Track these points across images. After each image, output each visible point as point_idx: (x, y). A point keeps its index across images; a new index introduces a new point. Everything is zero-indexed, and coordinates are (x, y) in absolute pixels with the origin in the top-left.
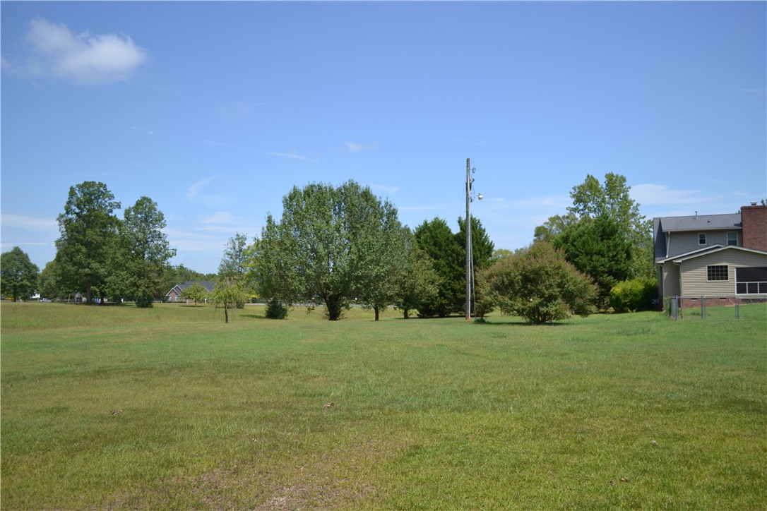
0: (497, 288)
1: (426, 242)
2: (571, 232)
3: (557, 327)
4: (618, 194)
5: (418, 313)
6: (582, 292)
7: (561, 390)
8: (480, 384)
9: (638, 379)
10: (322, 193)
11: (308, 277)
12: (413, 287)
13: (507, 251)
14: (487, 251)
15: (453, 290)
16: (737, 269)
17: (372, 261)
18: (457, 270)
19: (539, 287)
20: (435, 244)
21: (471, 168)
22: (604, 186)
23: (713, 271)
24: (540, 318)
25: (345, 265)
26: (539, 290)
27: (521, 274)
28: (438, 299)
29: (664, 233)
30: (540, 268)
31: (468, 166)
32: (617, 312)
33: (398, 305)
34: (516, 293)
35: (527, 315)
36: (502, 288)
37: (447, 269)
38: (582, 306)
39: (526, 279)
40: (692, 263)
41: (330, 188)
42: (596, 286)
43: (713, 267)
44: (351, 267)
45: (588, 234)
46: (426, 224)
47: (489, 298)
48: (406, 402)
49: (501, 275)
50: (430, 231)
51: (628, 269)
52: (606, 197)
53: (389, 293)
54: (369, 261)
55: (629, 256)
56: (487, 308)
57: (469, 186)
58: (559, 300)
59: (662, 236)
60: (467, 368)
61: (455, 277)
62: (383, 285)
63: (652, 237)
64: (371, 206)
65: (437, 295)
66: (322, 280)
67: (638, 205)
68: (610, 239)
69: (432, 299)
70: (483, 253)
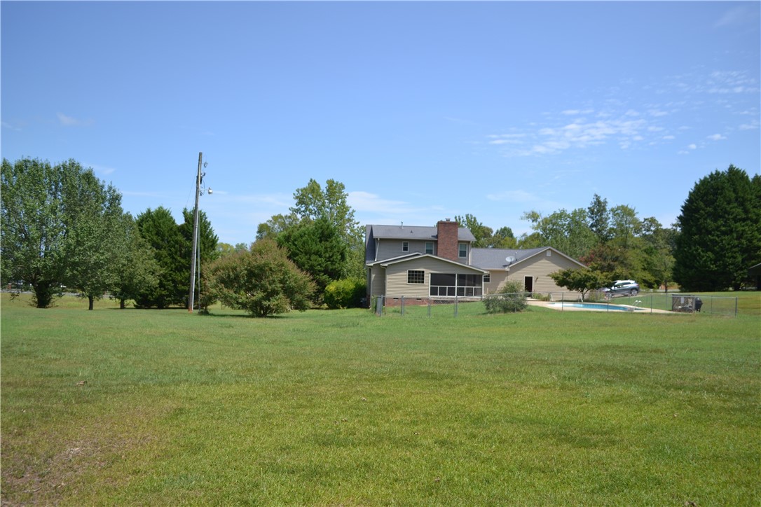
0: (222, 281)
1: (148, 231)
2: (293, 232)
3: (278, 320)
4: (337, 200)
5: (135, 304)
6: (301, 289)
7: (290, 368)
8: (221, 365)
9: (351, 359)
10: (37, 171)
11: (16, 261)
12: (131, 277)
13: (228, 245)
14: (210, 244)
15: (174, 281)
16: (432, 274)
17: (90, 248)
18: (180, 262)
19: (263, 282)
20: (157, 234)
21: (203, 162)
22: (325, 191)
23: (413, 275)
24: (262, 312)
25: (61, 249)
26: (262, 286)
27: (246, 269)
28: (158, 290)
29: (374, 239)
30: (265, 265)
31: (200, 160)
32: (331, 308)
33: (115, 294)
34: (240, 287)
35: (250, 307)
36: (228, 282)
37: (168, 260)
38: (301, 301)
39: (251, 274)
40: (396, 267)
41: (47, 165)
42: (314, 284)
43: (413, 272)
44: (67, 252)
45: (308, 235)
46: (149, 212)
47: (214, 291)
48: (157, 379)
49: (228, 269)
50: (154, 221)
51: (341, 269)
52: (326, 201)
53: (107, 282)
54: (88, 247)
55: (343, 258)
56: (210, 300)
57: (199, 180)
58: (281, 295)
59: (373, 241)
60: (205, 352)
61: (176, 269)
62: (102, 273)
63: (364, 241)
64: (94, 190)
65: (157, 286)
66: (32, 264)
67: (354, 211)
68: (328, 241)
69: (151, 289)
70: (207, 246)
